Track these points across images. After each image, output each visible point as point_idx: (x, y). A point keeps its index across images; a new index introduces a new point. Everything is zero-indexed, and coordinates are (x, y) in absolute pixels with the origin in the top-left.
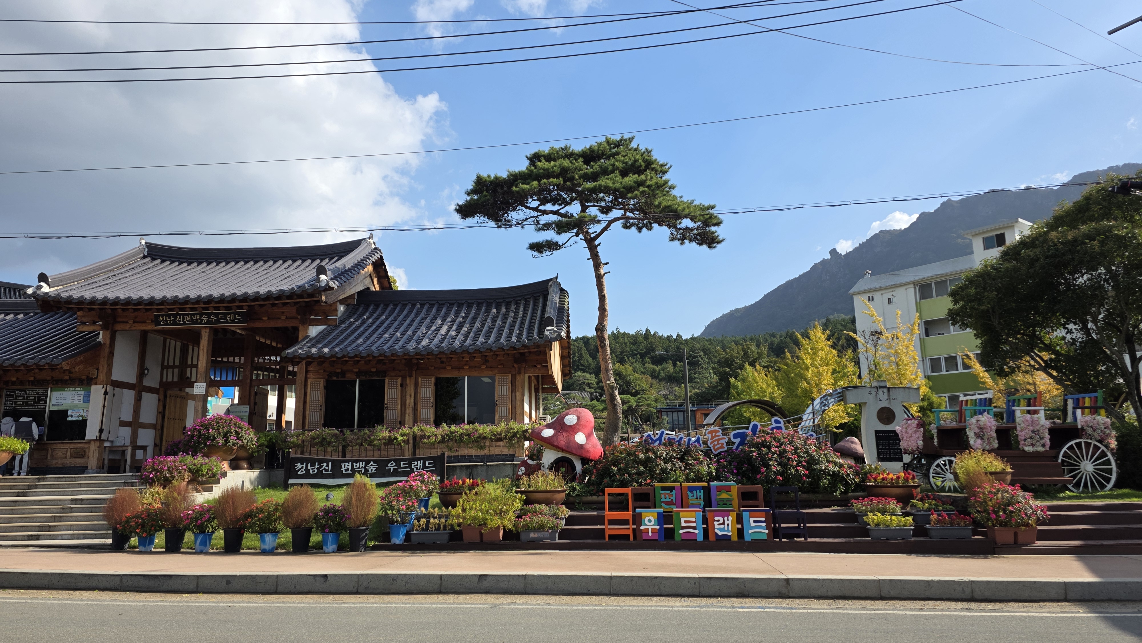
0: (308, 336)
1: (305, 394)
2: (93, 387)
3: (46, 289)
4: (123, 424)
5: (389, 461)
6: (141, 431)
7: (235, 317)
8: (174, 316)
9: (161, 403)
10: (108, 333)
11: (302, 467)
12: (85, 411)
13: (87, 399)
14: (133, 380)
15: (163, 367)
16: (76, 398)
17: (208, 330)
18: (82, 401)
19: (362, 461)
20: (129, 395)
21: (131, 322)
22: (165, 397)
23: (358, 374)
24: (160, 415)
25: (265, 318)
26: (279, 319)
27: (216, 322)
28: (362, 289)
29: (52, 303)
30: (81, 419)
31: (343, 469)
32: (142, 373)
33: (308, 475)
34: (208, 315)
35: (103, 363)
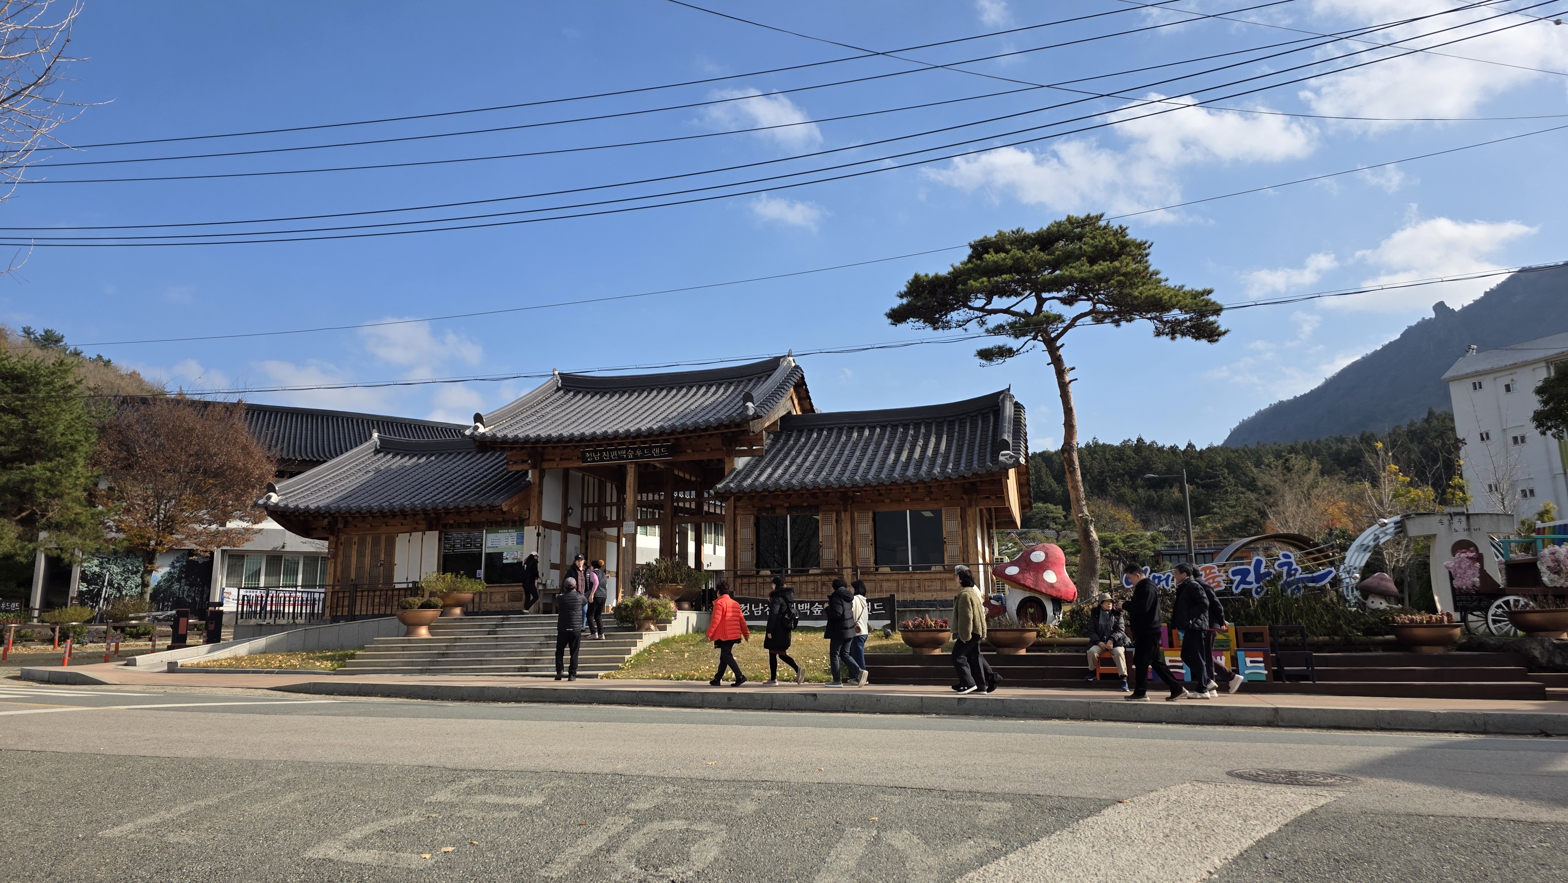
0: (734, 469)
1: (735, 532)
2: (526, 528)
3: (482, 430)
4: (554, 566)
7: (660, 451)
8: (601, 451)
10: (537, 472)
13: (521, 539)
14: (558, 520)
15: (583, 506)
16: (510, 540)
17: (633, 466)
18: (515, 543)
19: (808, 603)
20: (556, 535)
21: (557, 459)
22: (587, 537)
23: (790, 509)
25: (689, 451)
26: (704, 451)
27: (642, 457)
28: (784, 413)
29: (488, 444)
32: (566, 512)
34: (634, 450)
35: (534, 503)
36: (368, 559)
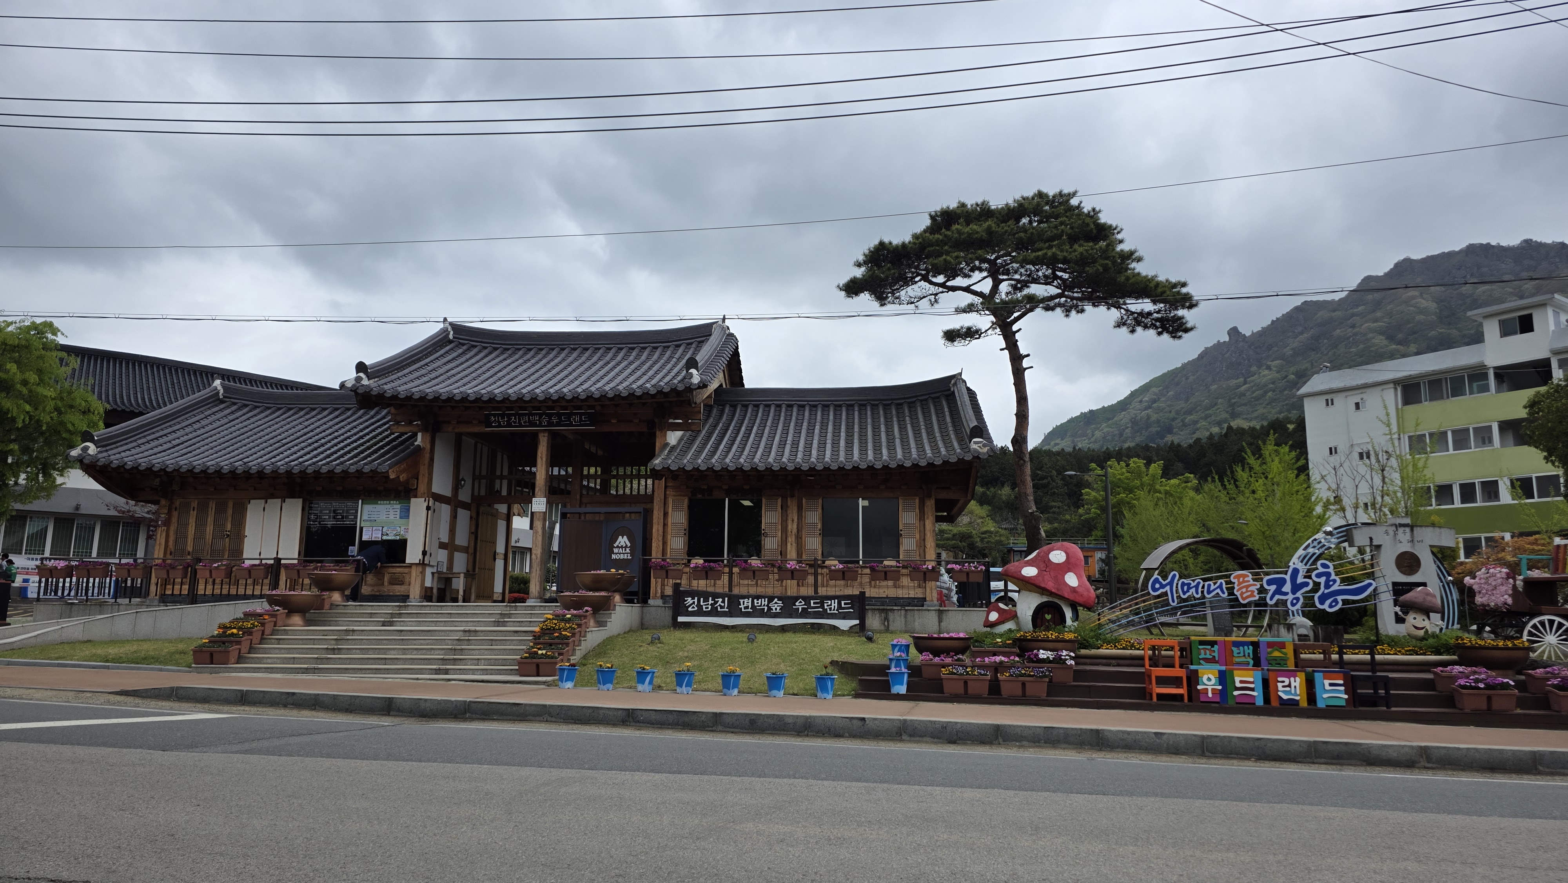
0: (668, 444)
1: (666, 515)
2: (413, 500)
3: (365, 382)
4: (442, 545)
5: (797, 598)
6: (456, 554)
7: (581, 418)
8: (509, 416)
9: (474, 522)
10: (427, 437)
11: (694, 603)
12: (402, 528)
13: (405, 514)
14: (447, 492)
15: (475, 478)
16: (392, 513)
17: (546, 434)
18: (398, 516)
19: (764, 597)
20: (446, 511)
21: (456, 422)
22: (478, 514)
23: (728, 492)
24: (473, 536)
25: (614, 421)
26: (631, 421)
27: (558, 425)
29: (373, 398)
30: (398, 538)
31: (742, 606)
32: (457, 485)
33: (700, 613)
34: (550, 416)
35: (423, 470)
36: (209, 529)
